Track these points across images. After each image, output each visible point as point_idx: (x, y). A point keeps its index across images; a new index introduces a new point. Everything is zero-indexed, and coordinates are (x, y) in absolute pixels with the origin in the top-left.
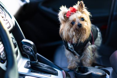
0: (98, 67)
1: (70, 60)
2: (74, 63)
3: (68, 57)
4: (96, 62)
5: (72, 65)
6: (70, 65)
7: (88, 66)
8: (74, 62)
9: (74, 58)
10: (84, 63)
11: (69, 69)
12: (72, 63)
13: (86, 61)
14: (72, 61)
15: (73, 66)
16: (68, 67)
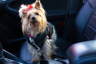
0: (57, 59)
1: (32, 54)
2: (37, 57)
3: (31, 52)
4: (55, 54)
5: (35, 59)
6: (33, 59)
7: (49, 59)
8: (36, 55)
9: (36, 52)
10: (45, 56)
12: (35, 57)
13: (46, 54)
14: (35, 55)
16: (32, 61)
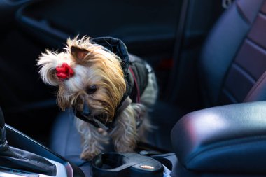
1: (86, 137)
2: (96, 146)
3: (83, 132)
4: (145, 141)
5: (91, 149)
6: (86, 151)
7: (127, 152)
8: (96, 143)
9: (95, 133)
10: (117, 144)
11: (83, 159)
12: (91, 145)
13: (123, 139)
14: (92, 140)
15: (93, 151)
16: (82, 155)
